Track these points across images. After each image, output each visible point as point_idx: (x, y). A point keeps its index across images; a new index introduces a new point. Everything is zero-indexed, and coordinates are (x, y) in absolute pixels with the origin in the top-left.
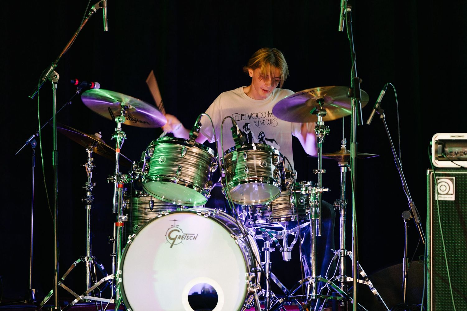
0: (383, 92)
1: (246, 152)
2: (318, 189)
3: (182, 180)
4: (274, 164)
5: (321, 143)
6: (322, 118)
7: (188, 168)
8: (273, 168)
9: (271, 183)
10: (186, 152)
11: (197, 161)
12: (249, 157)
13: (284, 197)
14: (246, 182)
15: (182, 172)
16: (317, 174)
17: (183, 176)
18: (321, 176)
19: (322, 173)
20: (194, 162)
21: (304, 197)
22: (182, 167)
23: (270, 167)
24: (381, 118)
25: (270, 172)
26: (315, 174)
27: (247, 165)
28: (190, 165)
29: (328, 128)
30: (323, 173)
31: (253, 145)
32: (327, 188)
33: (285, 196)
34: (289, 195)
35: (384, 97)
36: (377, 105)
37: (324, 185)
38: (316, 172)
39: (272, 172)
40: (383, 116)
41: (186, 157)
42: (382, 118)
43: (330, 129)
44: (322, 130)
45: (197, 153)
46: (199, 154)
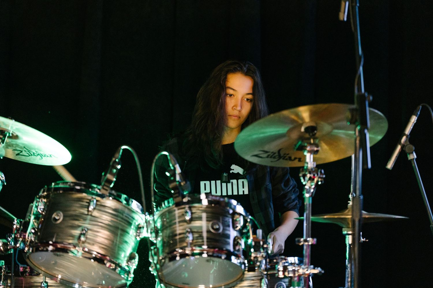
0: (414, 119)
1: (190, 208)
2: (303, 269)
3: (86, 250)
4: (234, 227)
5: (310, 197)
6: (312, 156)
7: (98, 232)
8: (233, 234)
9: (228, 258)
10: (94, 206)
11: (112, 221)
12: (194, 215)
13: (252, 282)
14: (187, 255)
15: (87, 238)
16: (303, 245)
17: (89, 243)
18: (309, 250)
19: (310, 243)
20: (107, 222)
21: (284, 282)
22: (88, 229)
23: (227, 232)
24: (409, 159)
25: (228, 240)
26: (299, 245)
27: (190, 229)
28: (101, 226)
29: (321, 172)
30: (312, 245)
31: (203, 196)
32: (318, 267)
33: (253, 280)
34: (260, 278)
35: (415, 126)
36: (404, 139)
37: (314, 263)
38: (300, 242)
39: (231, 241)
40: (413, 156)
41: (96, 213)
42: (411, 159)
43: (325, 174)
44: (312, 176)
45: (113, 208)
46: (115, 210)
